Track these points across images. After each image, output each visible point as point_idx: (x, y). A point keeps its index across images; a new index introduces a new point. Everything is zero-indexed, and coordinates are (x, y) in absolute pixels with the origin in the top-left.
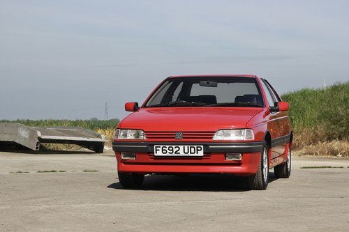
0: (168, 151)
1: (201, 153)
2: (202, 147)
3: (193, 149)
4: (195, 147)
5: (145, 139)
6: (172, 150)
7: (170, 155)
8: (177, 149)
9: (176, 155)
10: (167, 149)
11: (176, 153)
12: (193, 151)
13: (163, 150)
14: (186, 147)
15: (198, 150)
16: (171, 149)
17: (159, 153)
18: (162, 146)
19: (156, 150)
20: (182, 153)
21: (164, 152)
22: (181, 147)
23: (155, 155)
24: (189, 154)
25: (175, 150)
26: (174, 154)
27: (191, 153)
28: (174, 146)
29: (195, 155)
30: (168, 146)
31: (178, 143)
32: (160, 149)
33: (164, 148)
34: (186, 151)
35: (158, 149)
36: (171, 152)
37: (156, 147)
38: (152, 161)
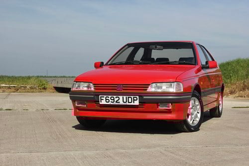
0: (110, 100)
1: (137, 103)
2: (138, 97)
3: (130, 99)
4: (132, 97)
5: (93, 90)
6: (114, 100)
7: (112, 104)
8: (118, 99)
9: (117, 104)
10: (109, 99)
11: (116, 102)
12: (130, 101)
13: (106, 100)
14: (125, 97)
15: (134, 100)
16: (113, 98)
17: (103, 102)
18: (105, 96)
19: (101, 99)
20: (121, 103)
21: (108, 101)
22: (121, 97)
23: (100, 103)
24: (127, 103)
25: (116, 100)
26: (115, 103)
27: (129, 102)
28: (115, 97)
29: (132, 104)
30: (110, 97)
31: (118, 94)
32: (104, 98)
33: (107, 98)
34: (125, 101)
35: (102, 98)
36: (113, 101)
37: (101, 97)
38: (99, 108)
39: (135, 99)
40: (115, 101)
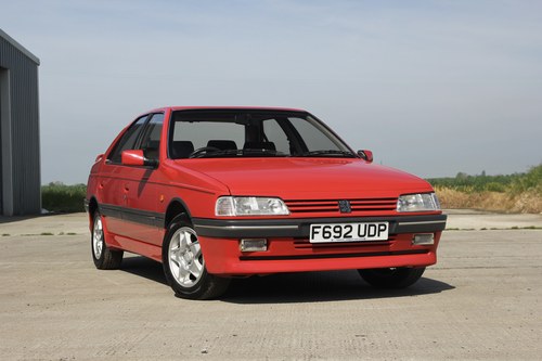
0: (333, 234)
1: (384, 236)
2: (387, 224)
3: (372, 228)
4: (377, 224)
5: (288, 213)
6: (340, 232)
7: (335, 240)
8: (349, 229)
9: (345, 240)
10: (331, 230)
11: (345, 236)
12: (372, 233)
13: (324, 232)
14: (363, 226)
15: (380, 230)
16: (338, 229)
17: (318, 239)
18: (323, 226)
19: (314, 233)
20: (355, 237)
21: (327, 235)
22: (355, 226)
23: (311, 241)
24: (367, 238)
25: (344, 231)
26: (342, 239)
27: (369, 236)
28: (343, 226)
29: (376, 238)
30: (332, 226)
31: (349, 220)
32: (321, 230)
33: (326, 230)
34: (362, 233)
35: (316, 230)
36: (338, 235)
37: (314, 228)
38: (310, 251)
39: (382, 228)
40: (343, 233)
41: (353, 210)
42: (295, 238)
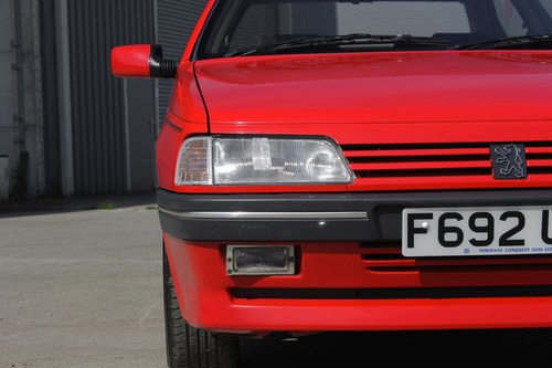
0: (469, 234)
5: (346, 176)
6: (490, 229)
7: (475, 251)
8: (513, 222)
9: (506, 251)
10: (464, 225)
11: (504, 241)
13: (443, 230)
16: (482, 222)
17: (427, 246)
18: (437, 213)
19: (412, 231)
20: (533, 243)
21: (451, 237)
23: (407, 252)
25: (501, 228)
26: (495, 249)
28: (496, 213)
30: (467, 213)
31: (515, 197)
32: (432, 225)
33: (449, 223)
35: (419, 224)
36: (483, 236)
37: (412, 218)
38: (412, 278)
40: (498, 234)
41: (531, 170)
42: (364, 244)
